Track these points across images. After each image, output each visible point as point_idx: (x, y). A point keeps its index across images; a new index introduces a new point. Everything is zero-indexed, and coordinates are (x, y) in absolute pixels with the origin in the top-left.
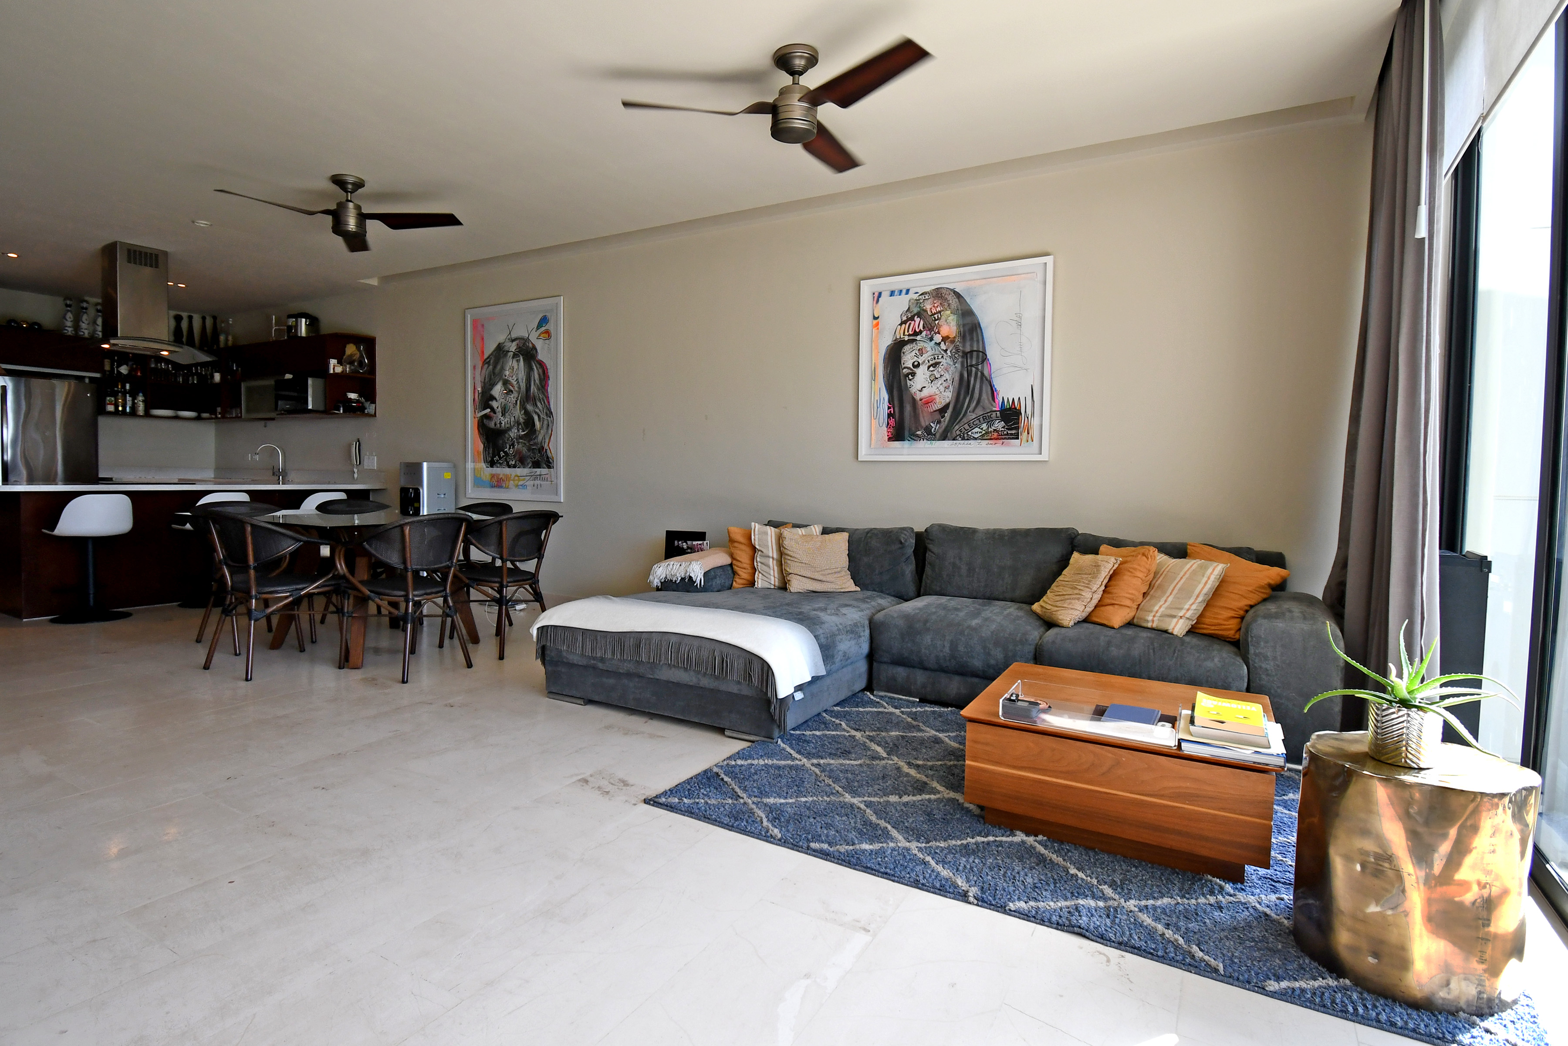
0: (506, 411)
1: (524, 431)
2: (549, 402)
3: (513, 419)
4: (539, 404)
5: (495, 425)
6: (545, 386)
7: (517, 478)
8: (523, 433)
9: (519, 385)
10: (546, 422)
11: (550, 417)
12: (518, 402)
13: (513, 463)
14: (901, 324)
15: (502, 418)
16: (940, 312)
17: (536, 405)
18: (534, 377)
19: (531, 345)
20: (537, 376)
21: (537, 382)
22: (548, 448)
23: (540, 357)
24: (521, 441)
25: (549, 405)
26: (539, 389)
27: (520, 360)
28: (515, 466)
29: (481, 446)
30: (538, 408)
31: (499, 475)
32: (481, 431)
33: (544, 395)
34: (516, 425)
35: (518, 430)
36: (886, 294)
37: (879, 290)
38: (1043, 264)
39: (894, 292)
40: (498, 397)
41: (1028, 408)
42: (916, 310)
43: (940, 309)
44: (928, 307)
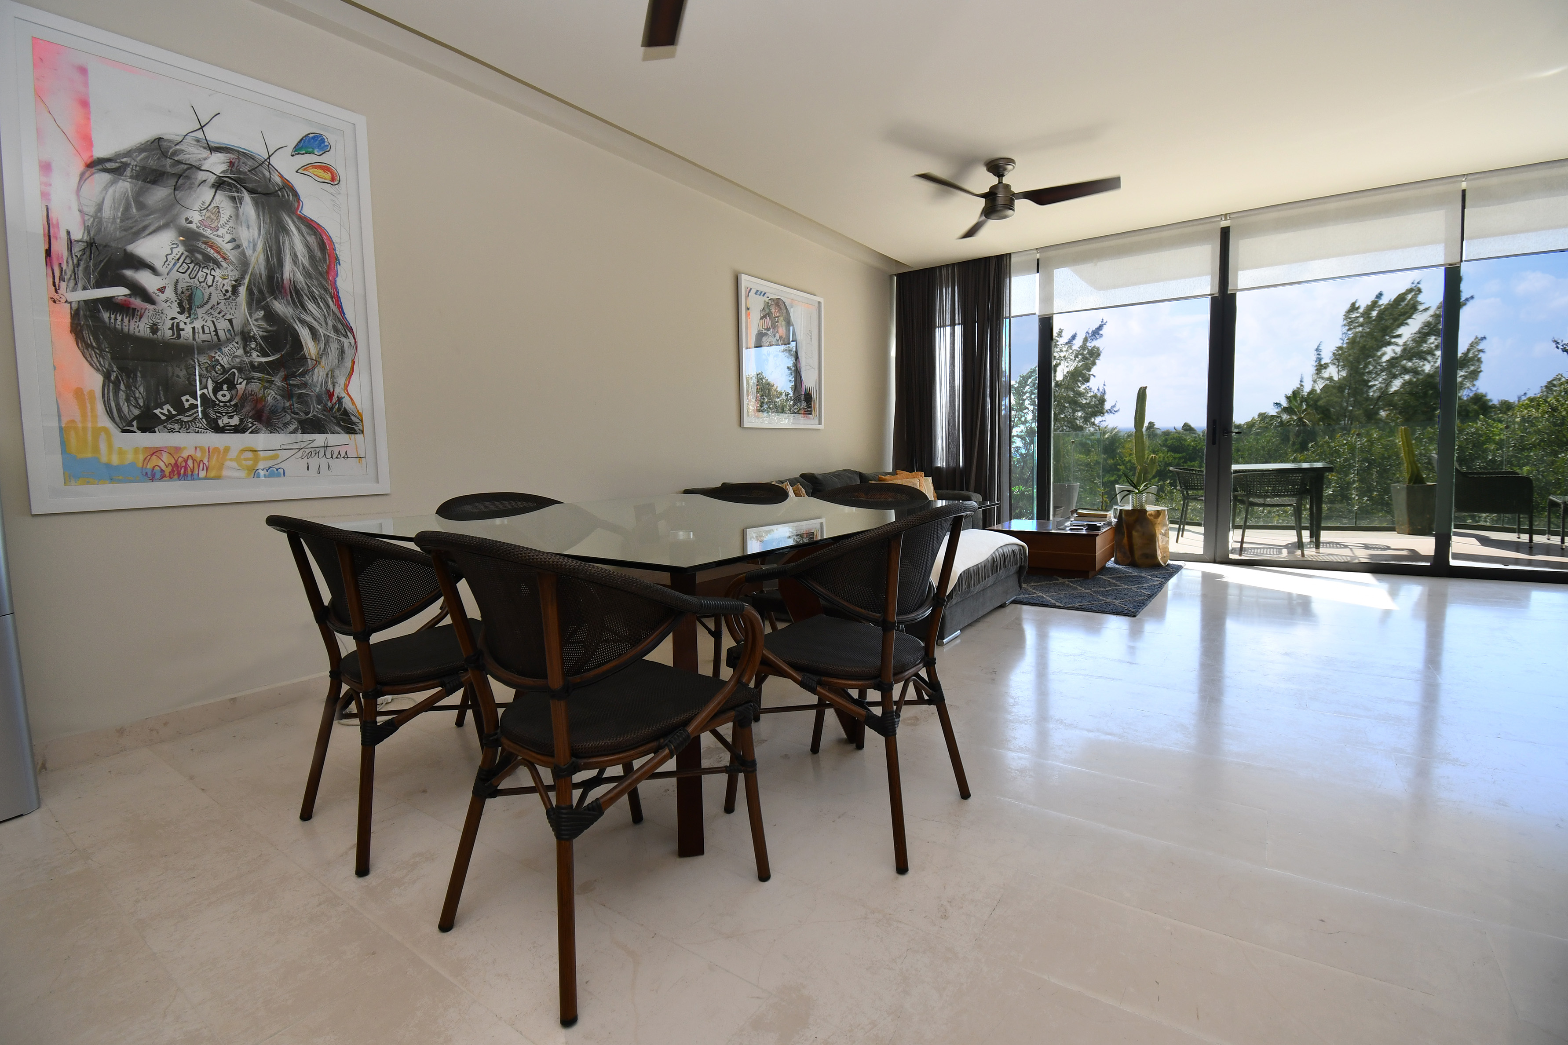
0: (197, 301)
1: (265, 355)
2: (340, 307)
3: (223, 325)
4: (311, 306)
5: (154, 329)
6: (328, 273)
7: (250, 455)
8: (264, 360)
9: (243, 253)
10: (334, 347)
11: (346, 336)
12: (243, 290)
13: (235, 421)
14: (761, 319)
15: (182, 318)
16: (778, 317)
17: (303, 307)
18: (292, 248)
19: (277, 179)
20: (300, 248)
21: (303, 259)
22: (343, 394)
23: (309, 210)
24: (257, 375)
25: (342, 312)
26: (307, 275)
27: (241, 200)
28: (238, 429)
29: (94, 381)
30: (312, 314)
31: (178, 449)
32: (91, 339)
33: (326, 290)
34: (238, 339)
35: (246, 352)
36: (753, 291)
37: (750, 286)
38: (819, 302)
39: (757, 291)
40: (158, 264)
41: (814, 394)
42: (767, 311)
43: (778, 314)
44: (773, 311)
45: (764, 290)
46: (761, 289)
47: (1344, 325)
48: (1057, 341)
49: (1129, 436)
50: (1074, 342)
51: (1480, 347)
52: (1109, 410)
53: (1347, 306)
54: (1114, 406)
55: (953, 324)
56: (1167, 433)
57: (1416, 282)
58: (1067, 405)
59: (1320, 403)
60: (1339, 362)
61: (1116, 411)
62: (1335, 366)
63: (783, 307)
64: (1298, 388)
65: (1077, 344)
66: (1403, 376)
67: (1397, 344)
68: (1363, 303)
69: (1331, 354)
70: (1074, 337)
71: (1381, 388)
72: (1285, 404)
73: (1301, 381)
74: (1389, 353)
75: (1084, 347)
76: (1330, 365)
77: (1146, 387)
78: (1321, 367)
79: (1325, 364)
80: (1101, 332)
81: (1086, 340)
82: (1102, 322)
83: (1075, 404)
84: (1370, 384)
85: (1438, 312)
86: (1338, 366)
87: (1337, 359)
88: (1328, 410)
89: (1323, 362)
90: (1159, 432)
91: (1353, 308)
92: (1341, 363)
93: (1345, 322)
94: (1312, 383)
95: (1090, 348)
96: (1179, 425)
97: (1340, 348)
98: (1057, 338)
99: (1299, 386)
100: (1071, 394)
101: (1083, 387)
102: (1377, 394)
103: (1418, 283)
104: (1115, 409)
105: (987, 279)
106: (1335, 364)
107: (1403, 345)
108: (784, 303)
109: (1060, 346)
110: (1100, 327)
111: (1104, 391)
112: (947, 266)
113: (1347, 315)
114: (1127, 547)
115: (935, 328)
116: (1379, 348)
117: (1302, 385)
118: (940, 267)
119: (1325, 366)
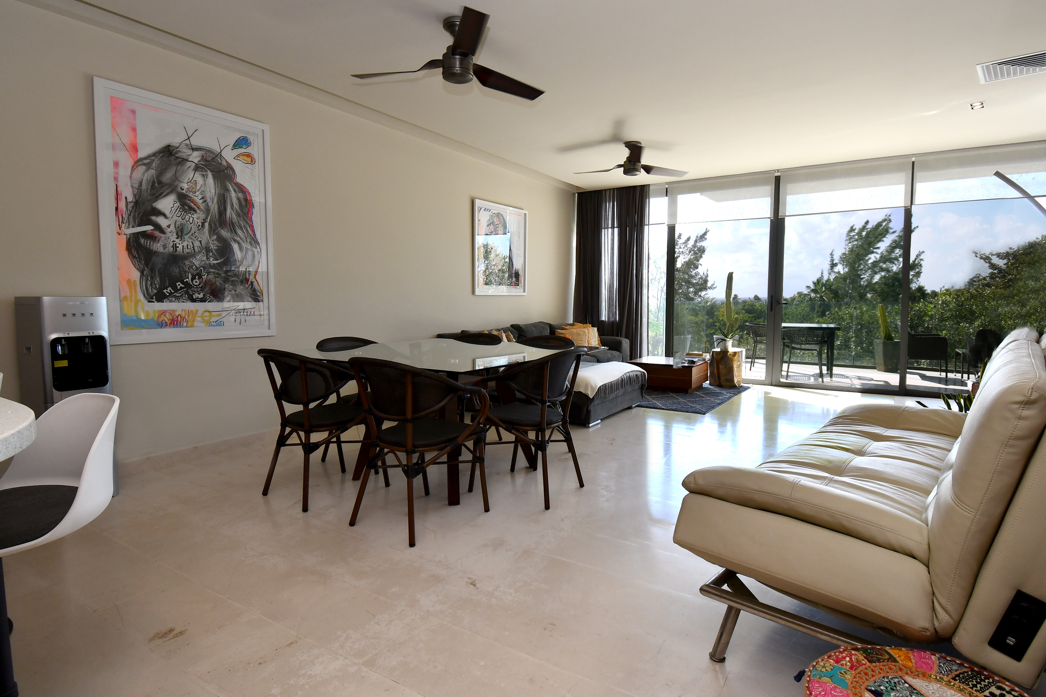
0: (185, 232)
1: (217, 260)
2: (253, 231)
3: (197, 244)
4: (239, 232)
5: (165, 246)
6: (248, 213)
7: (207, 314)
8: (215, 262)
9: (207, 205)
10: (250, 253)
11: (256, 248)
12: (207, 225)
13: (201, 296)
14: (487, 226)
15: (178, 241)
16: (498, 224)
17: (236, 233)
18: (231, 200)
19: (225, 163)
20: (235, 201)
21: (236, 206)
22: (254, 280)
23: (240, 179)
24: (212, 270)
25: (255, 235)
26: (238, 215)
27: (207, 175)
28: (203, 300)
29: (136, 275)
30: (240, 236)
31: (174, 311)
32: (135, 253)
33: (247, 223)
34: (204, 251)
35: (207, 258)
36: (483, 209)
37: (481, 206)
38: (525, 214)
39: (485, 209)
40: (167, 213)
41: (521, 273)
42: (491, 221)
43: (498, 223)
44: (495, 221)
45: (490, 208)
46: (487, 207)
47: (847, 240)
48: (678, 241)
49: (722, 304)
50: (689, 242)
51: (921, 257)
52: (710, 287)
53: (848, 228)
54: (713, 284)
55: (613, 227)
56: (745, 302)
57: (888, 215)
58: (683, 284)
59: (833, 287)
60: (843, 262)
61: (714, 288)
62: (841, 265)
63: (501, 218)
64: (820, 277)
65: (691, 243)
66: (880, 273)
67: (877, 253)
68: (858, 226)
69: (839, 258)
70: (689, 239)
71: (868, 280)
72: (812, 287)
73: (822, 273)
74: (872, 258)
75: (694, 246)
76: (839, 264)
77: (733, 273)
78: (833, 265)
79: (836, 263)
80: (706, 237)
81: (696, 241)
82: (706, 230)
83: (688, 283)
84: (862, 277)
85: (901, 234)
86: (843, 265)
87: (843, 261)
88: (837, 292)
89: (834, 262)
90: (740, 301)
91: (852, 229)
92: (845, 263)
93: (847, 238)
94: (828, 275)
95: (699, 247)
96: (752, 296)
97: (844, 254)
98: (677, 239)
99: (820, 276)
100: (686, 277)
101: (694, 272)
102: (865, 284)
103: (889, 216)
104: (714, 287)
105: (634, 200)
106: (841, 264)
107: (881, 254)
108: (502, 215)
109: (680, 245)
110: (705, 234)
111: (707, 275)
112: (610, 189)
113: (848, 235)
114: (716, 375)
115: (602, 229)
116: (867, 255)
117: (822, 276)
118: (605, 190)
119: (836, 265)
